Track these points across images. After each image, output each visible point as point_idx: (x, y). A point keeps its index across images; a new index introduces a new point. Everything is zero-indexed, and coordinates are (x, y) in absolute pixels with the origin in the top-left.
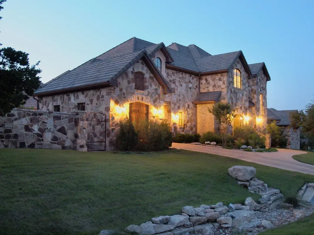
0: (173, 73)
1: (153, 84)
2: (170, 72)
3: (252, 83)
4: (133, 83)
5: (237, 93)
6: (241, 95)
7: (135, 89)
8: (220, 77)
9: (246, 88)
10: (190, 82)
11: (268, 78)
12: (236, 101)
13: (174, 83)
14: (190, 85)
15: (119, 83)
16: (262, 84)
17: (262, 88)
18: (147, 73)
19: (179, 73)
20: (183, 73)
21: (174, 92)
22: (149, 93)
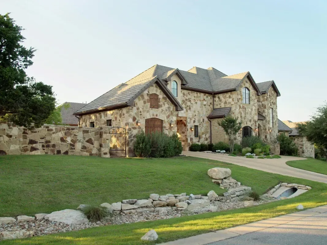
0: (188, 93)
1: (166, 103)
2: (186, 92)
3: (263, 99)
4: (148, 102)
5: (245, 108)
6: (250, 110)
7: (150, 107)
8: (230, 95)
9: (255, 103)
10: (204, 100)
11: (278, 93)
12: (245, 115)
13: (190, 101)
14: (205, 103)
15: (137, 103)
16: (272, 100)
17: (272, 102)
18: (160, 94)
19: (194, 93)
20: (198, 93)
21: (190, 109)
22: (163, 110)
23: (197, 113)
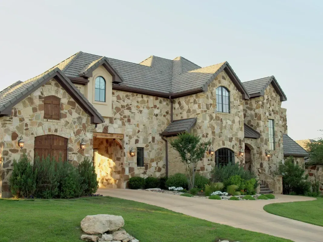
0: (127, 96)
1: (73, 111)
2: (122, 94)
3: (256, 105)
4: (40, 110)
5: (221, 119)
6: (229, 122)
7: (45, 118)
8: (195, 98)
9: (239, 112)
10: (155, 106)
11: (282, 97)
12: (221, 130)
13: (129, 109)
14: (156, 111)
15: (19, 111)
16: (272, 106)
17: (273, 111)
18: (64, 97)
19: (137, 95)
20: (144, 96)
21: (129, 121)
22: (67, 123)
23: (141, 128)
